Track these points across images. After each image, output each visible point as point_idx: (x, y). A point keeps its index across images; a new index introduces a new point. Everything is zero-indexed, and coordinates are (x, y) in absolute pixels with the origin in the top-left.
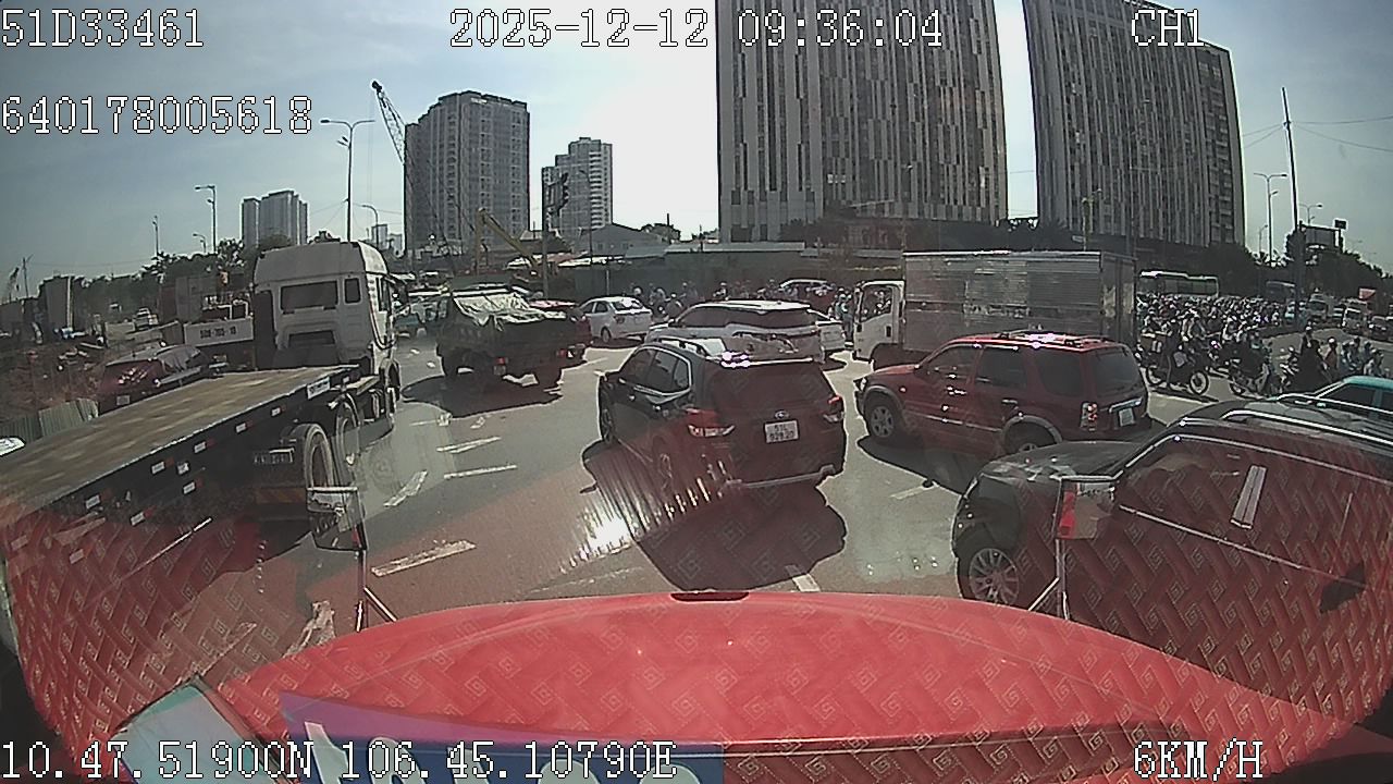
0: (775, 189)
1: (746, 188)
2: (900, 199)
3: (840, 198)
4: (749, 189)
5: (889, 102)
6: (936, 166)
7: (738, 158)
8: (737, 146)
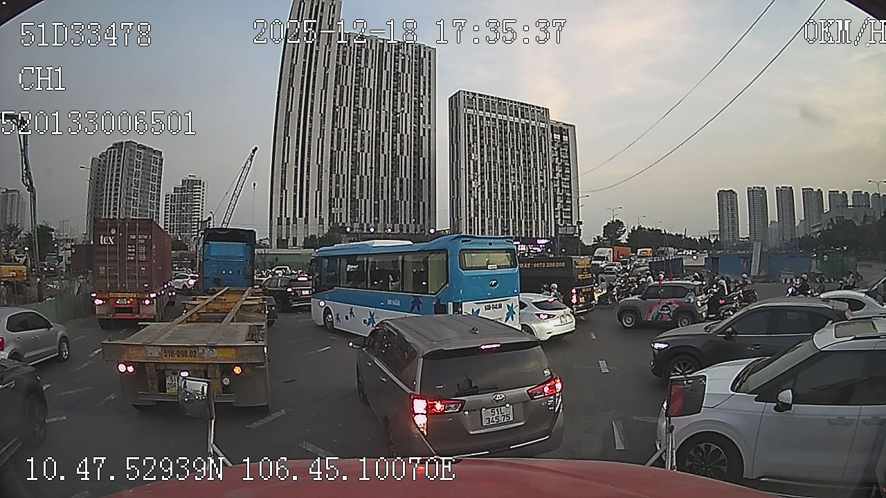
0: (302, 216)
1: (285, 217)
2: (373, 221)
3: (338, 221)
6: (394, 203)
7: (282, 198)
8: (282, 191)
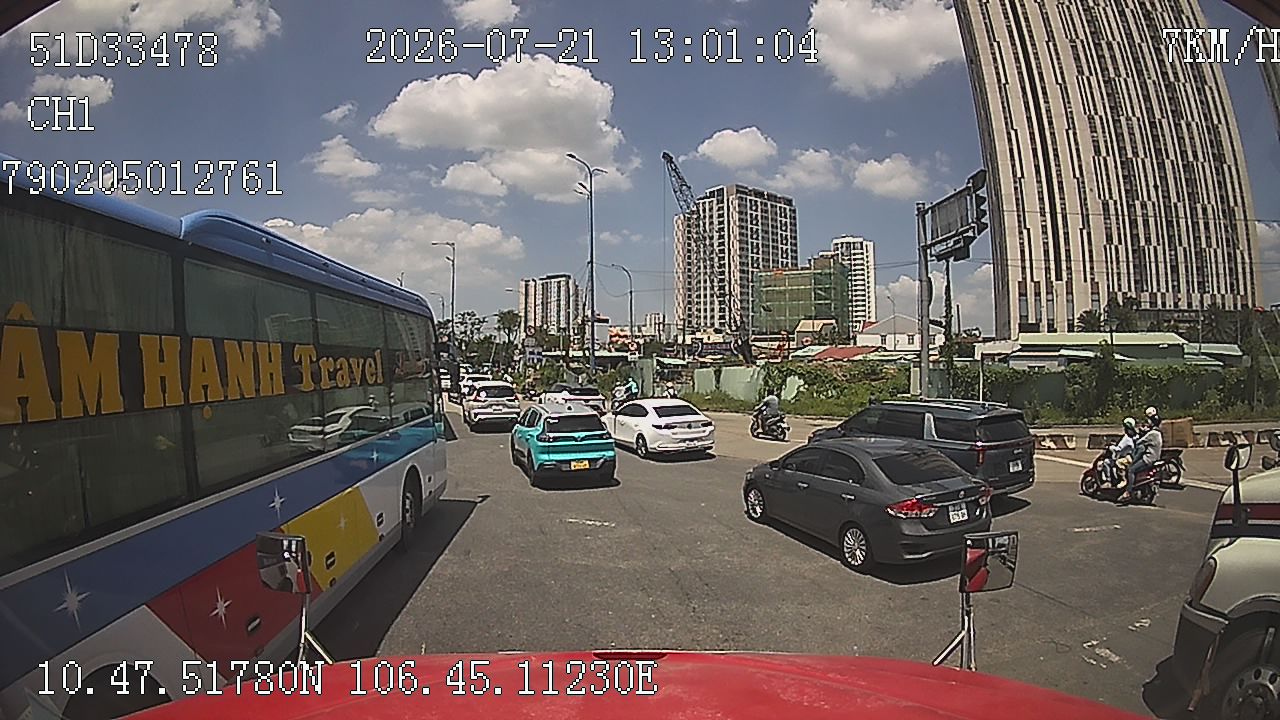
0: (1061, 280)
1: (1032, 280)
2: (1170, 290)
3: (1116, 290)
4: (1035, 280)
5: (1151, 184)
6: (1200, 253)
7: (1022, 244)
8: (1021, 233)
